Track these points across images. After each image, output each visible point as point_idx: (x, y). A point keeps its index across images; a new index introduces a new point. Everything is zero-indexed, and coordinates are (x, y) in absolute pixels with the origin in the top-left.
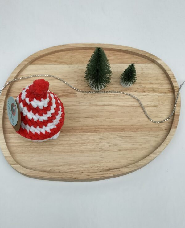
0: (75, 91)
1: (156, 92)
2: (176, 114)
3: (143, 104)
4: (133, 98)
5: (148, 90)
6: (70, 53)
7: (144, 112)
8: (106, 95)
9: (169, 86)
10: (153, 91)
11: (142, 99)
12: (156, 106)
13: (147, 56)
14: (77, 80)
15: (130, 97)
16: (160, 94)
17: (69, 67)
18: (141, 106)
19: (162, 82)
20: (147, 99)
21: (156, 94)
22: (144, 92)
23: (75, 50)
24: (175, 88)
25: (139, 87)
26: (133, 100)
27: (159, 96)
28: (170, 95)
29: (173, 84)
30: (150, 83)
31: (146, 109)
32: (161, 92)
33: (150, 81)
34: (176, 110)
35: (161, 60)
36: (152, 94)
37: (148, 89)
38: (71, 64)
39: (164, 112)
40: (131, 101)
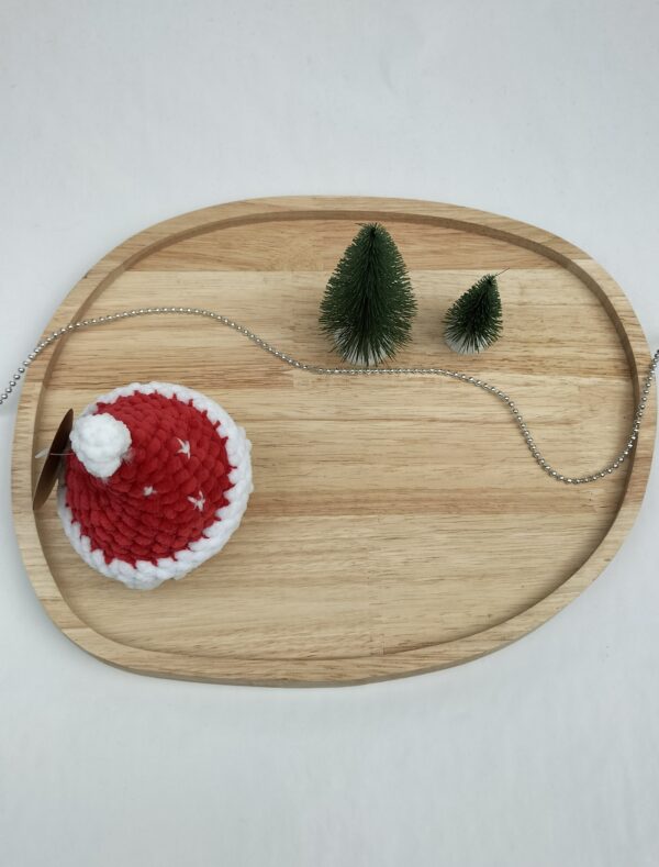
0: (285, 366)
1: (569, 373)
2: (640, 452)
3: (526, 413)
4: (490, 391)
5: (542, 366)
6: (267, 231)
7: (527, 442)
8: (393, 383)
9: (616, 351)
10: (561, 367)
11: (522, 396)
12: (568, 422)
13: (539, 244)
14: (292, 328)
15: (475, 389)
16: (585, 381)
17: (265, 280)
18: (517, 422)
19: (591, 336)
20: (539, 398)
21: (569, 378)
22: (530, 371)
23: (285, 219)
24: (637, 360)
25: (511, 355)
26: (490, 399)
27: (580, 387)
28: (618, 384)
29: (632, 344)
30: (551, 340)
31: (536, 435)
32: (589, 372)
33: (549, 334)
34: (640, 440)
35: (590, 258)
36: (556, 380)
37: (541, 360)
38: (272, 268)
39: (598, 444)
40: (483, 405)
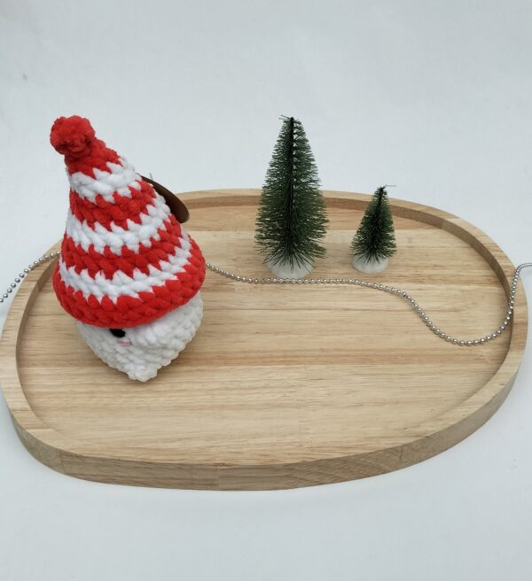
0: (229, 280)
1: (452, 283)
3: (422, 305)
4: (392, 293)
5: (431, 279)
6: (217, 211)
7: (426, 322)
8: (313, 289)
9: (488, 271)
10: (446, 280)
11: (416, 296)
12: (455, 310)
13: (419, 212)
14: (235, 260)
15: (382, 292)
16: (466, 287)
17: (215, 235)
18: (416, 310)
19: (465, 263)
20: (430, 298)
21: (453, 286)
22: (421, 282)
24: (504, 270)
25: (406, 274)
26: (387, 296)
27: (462, 291)
28: (496, 290)
29: (498, 261)
30: (435, 266)
31: (431, 318)
32: (468, 282)
33: (434, 262)
34: (515, 313)
35: (457, 218)
36: (443, 287)
37: (430, 276)
38: (220, 229)
39: (483, 320)
40: (386, 301)
